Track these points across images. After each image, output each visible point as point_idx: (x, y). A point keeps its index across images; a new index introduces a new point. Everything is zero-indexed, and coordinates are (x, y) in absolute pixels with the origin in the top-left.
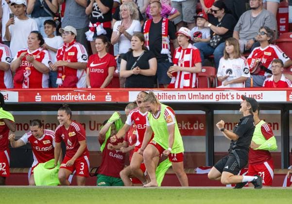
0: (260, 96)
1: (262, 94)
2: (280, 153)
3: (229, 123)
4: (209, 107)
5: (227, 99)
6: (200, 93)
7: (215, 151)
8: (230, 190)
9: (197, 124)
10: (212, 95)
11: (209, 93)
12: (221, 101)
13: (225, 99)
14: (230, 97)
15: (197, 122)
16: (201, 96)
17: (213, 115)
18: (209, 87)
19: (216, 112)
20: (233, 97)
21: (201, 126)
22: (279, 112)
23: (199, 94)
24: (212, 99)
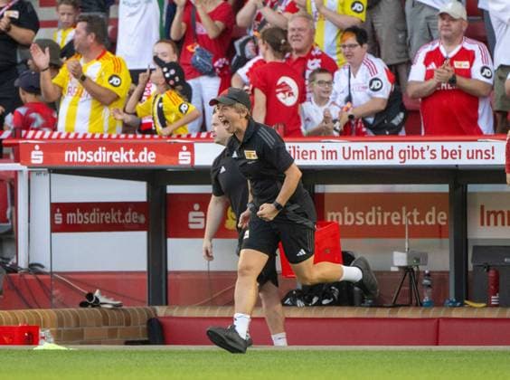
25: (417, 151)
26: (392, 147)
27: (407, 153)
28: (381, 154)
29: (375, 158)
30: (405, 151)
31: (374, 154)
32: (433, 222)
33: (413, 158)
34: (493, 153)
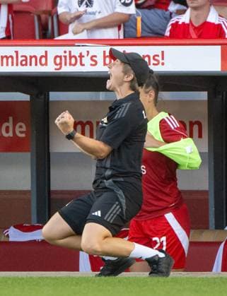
0: (160, 58)
1: (163, 52)
2: (205, 192)
3: (85, 121)
4: (39, 85)
5: (82, 65)
6: (17, 52)
7: (53, 188)
8: (87, 280)
9: (10, 124)
10: (46, 56)
11: (38, 51)
12: (67, 69)
13: (75, 65)
14: (86, 60)
15: (11, 119)
16: (20, 59)
17: (47, 102)
18: (37, 37)
19: (54, 96)
20: (96, 62)
21: (21, 130)
22: (203, 96)
23: (14, 56)
24: (46, 64)
25: (75, 57)
26: (46, 52)
27: (63, 59)
28: (33, 59)
29: (26, 65)
30: (60, 57)
31: (26, 60)
32: (11, 134)
33: (70, 64)
34: (163, 59)
